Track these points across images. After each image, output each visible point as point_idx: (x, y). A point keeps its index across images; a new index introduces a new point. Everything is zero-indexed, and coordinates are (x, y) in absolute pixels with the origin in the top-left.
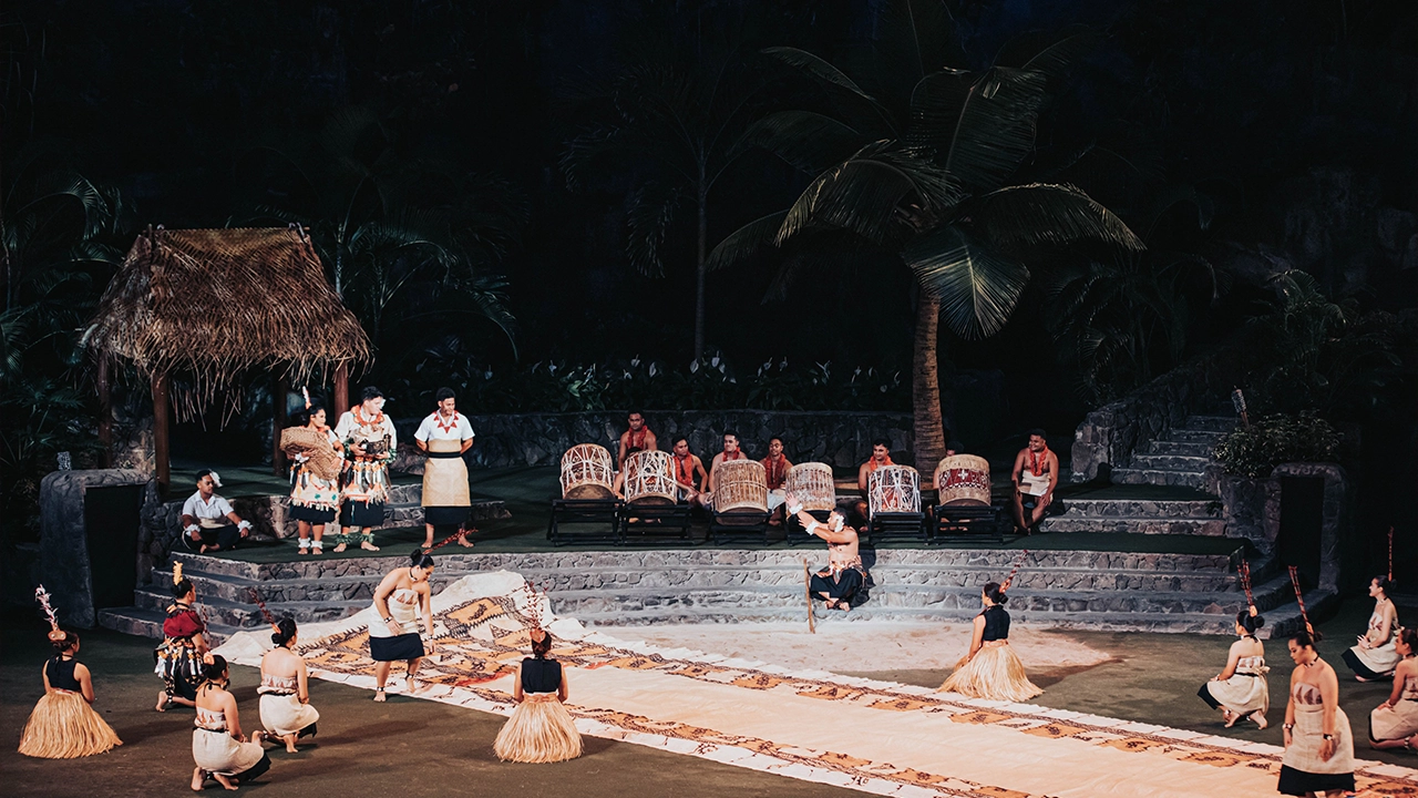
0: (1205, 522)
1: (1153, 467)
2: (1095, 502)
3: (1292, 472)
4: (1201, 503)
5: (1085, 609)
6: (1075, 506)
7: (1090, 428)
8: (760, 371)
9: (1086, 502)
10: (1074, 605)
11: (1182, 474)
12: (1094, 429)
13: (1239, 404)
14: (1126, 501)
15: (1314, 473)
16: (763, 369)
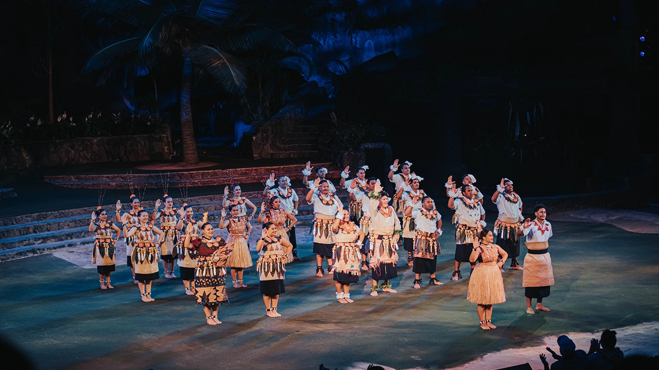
0: (332, 172)
1: (289, 150)
2: (282, 167)
3: (370, 147)
4: (327, 164)
5: (309, 214)
6: (273, 169)
7: (260, 134)
8: (87, 119)
9: (278, 167)
10: (304, 213)
11: (306, 152)
12: (262, 135)
13: (334, 119)
14: (295, 165)
15: (380, 147)
16: (88, 118)
